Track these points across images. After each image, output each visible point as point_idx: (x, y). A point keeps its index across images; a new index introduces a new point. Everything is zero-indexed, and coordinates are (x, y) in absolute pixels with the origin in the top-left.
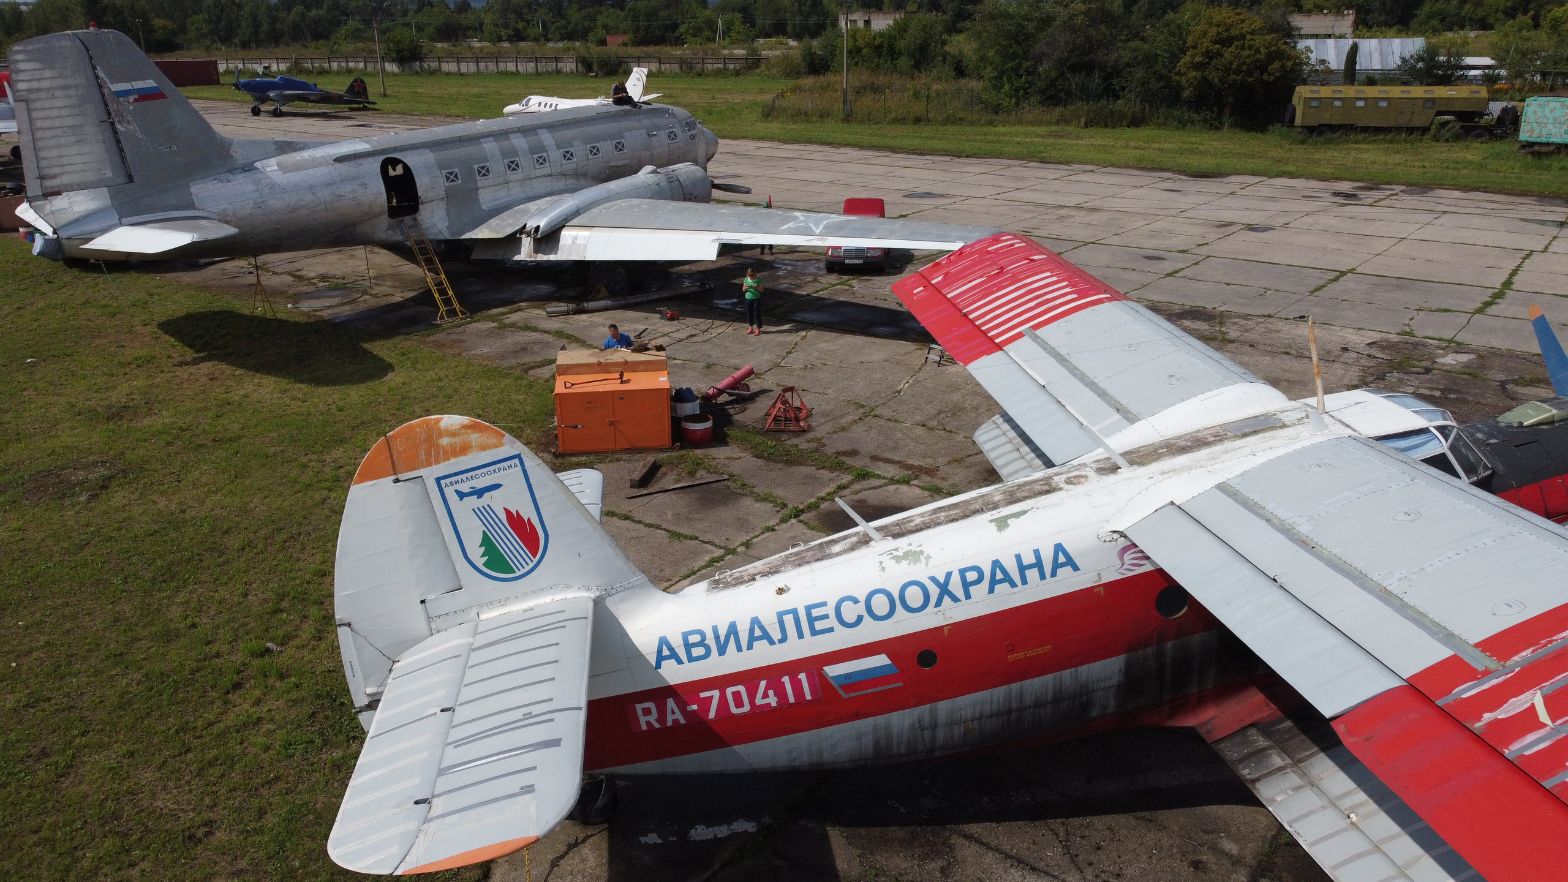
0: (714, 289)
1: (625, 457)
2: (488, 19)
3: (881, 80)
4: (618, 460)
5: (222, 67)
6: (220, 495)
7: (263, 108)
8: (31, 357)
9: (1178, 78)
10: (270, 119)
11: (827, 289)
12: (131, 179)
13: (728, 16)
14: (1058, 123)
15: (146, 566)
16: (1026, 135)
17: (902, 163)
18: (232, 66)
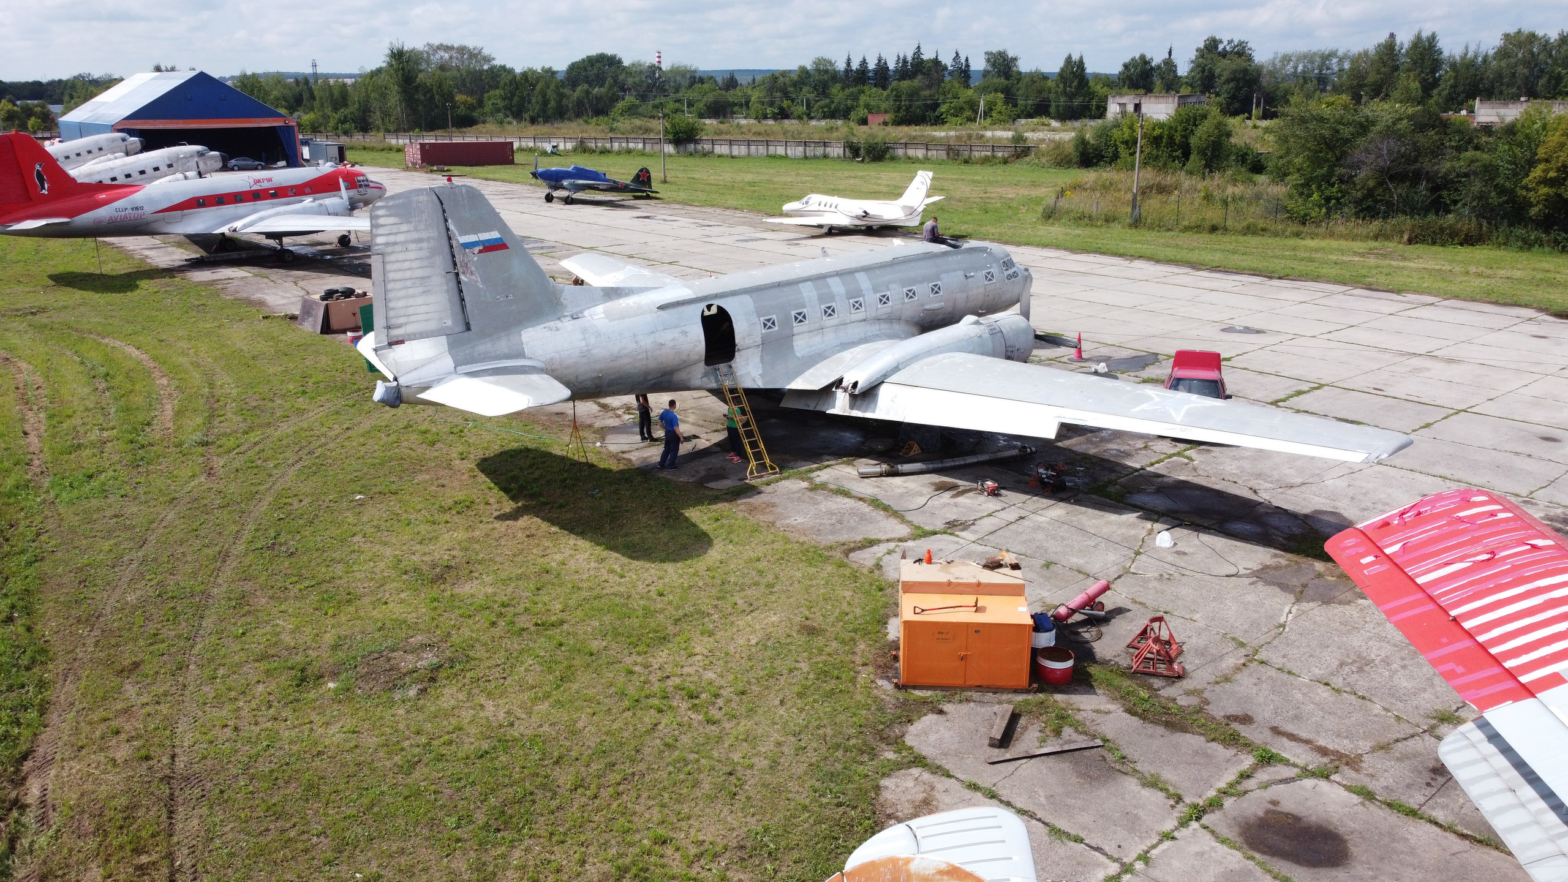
0: (1035, 453)
1: (976, 695)
2: (755, 96)
3: (1169, 180)
4: (968, 700)
5: (516, 145)
6: (547, 704)
7: (555, 194)
8: (360, 493)
9: (1524, 193)
10: (562, 207)
11: (1162, 461)
12: (468, 328)
13: (990, 97)
14: (1376, 238)
15: (479, 804)
16: (1342, 252)
17: (1207, 284)
18: (524, 144)
